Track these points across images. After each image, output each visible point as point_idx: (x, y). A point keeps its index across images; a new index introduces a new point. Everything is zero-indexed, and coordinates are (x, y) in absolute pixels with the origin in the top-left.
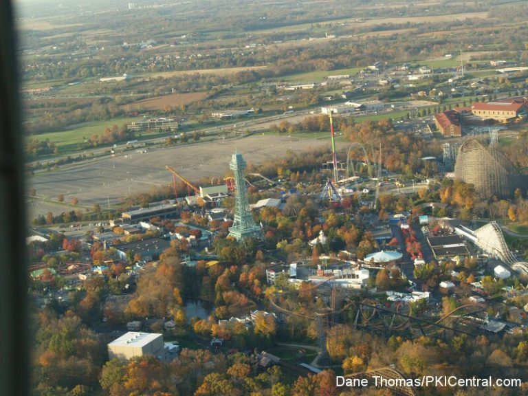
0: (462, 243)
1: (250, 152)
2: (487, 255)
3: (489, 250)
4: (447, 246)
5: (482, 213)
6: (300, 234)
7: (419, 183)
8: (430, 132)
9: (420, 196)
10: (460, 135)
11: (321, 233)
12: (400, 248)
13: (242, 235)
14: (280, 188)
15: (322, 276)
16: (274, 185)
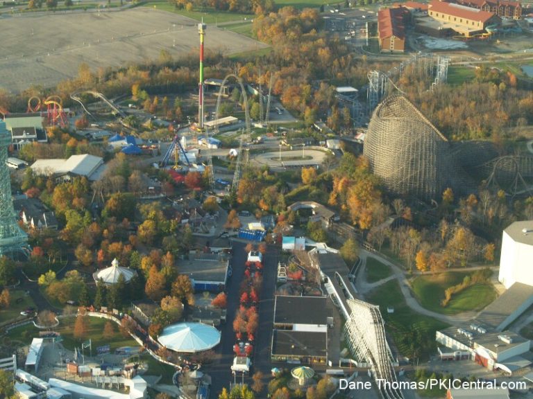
0: (324, 323)
1: (123, 39)
2: (355, 363)
3: (363, 352)
4: (299, 327)
5: (380, 243)
6: (86, 256)
7: (314, 147)
8: (367, 37)
10: (403, 51)
11: (114, 262)
12: (224, 318)
14: (123, 123)
15: (74, 373)
16: (118, 115)
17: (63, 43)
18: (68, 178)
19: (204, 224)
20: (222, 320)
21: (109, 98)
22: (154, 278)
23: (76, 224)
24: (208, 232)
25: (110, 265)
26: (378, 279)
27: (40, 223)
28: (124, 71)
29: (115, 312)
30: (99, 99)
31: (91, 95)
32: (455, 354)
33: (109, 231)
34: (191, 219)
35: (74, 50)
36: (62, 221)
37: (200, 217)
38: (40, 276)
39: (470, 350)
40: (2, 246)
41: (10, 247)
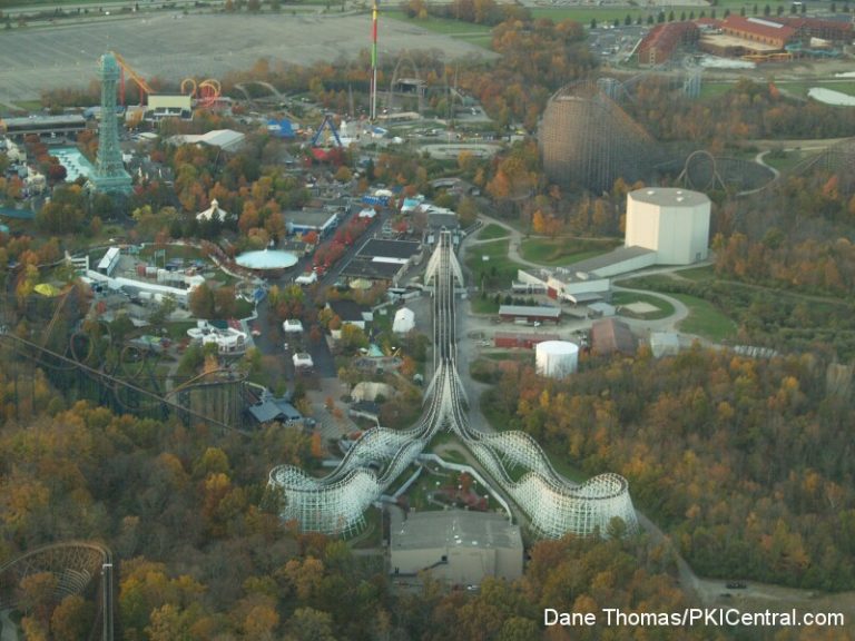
0: (408, 258)
1: (326, 43)
4: (377, 259)
8: (632, 52)
9: (461, 164)
11: (214, 202)
12: (308, 251)
13: (98, 186)
14: (286, 113)
15: (143, 275)
16: (284, 107)
17: (254, 44)
19: (331, 190)
20: (307, 253)
21: (282, 92)
24: (330, 197)
25: (210, 206)
26: (490, 238)
27: (154, 178)
31: (260, 86)
32: (527, 287)
34: (317, 185)
37: (327, 184)
38: (136, 209)
39: (544, 283)
40: (103, 186)
41: (113, 188)
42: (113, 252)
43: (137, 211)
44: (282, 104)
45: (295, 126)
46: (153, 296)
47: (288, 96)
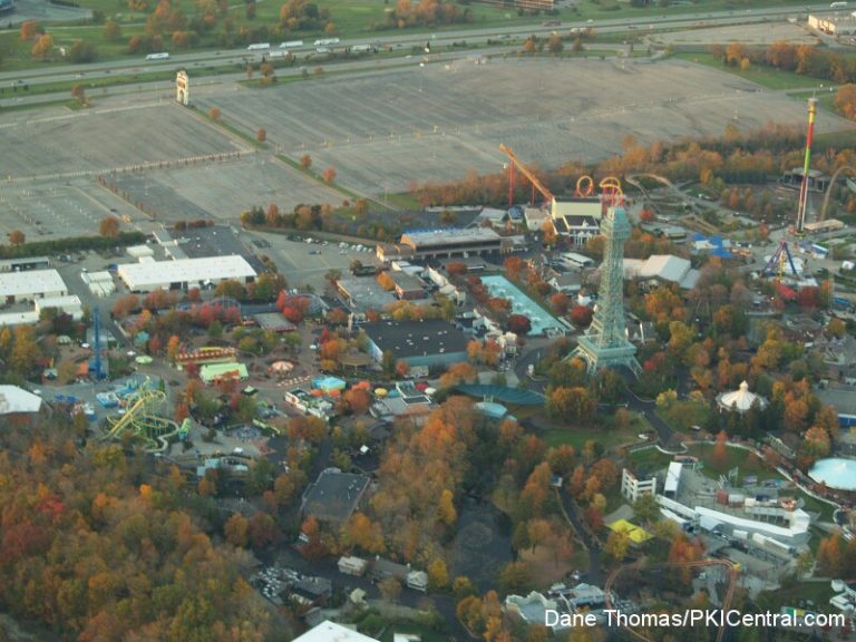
6: (706, 376)
11: (744, 385)
13: (599, 359)
14: (697, 218)
15: (722, 503)
16: (689, 207)
17: (587, 104)
18: (654, 282)
19: (831, 350)
21: (673, 182)
22: (795, 407)
23: (685, 338)
24: (837, 360)
25: (737, 388)
27: (636, 335)
28: (684, 148)
29: (751, 441)
30: (663, 185)
31: (653, 179)
33: (726, 350)
34: (816, 343)
35: (605, 115)
36: (664, 335)
37: (826, 342)
38: (658, 395)
40: (605, 358)
41: (616, 361)
42: (675, 468)
43: (661, 397)
44: (685, 204)
45: (726, 243)
46: (750, 536)
47: (682, 189)
